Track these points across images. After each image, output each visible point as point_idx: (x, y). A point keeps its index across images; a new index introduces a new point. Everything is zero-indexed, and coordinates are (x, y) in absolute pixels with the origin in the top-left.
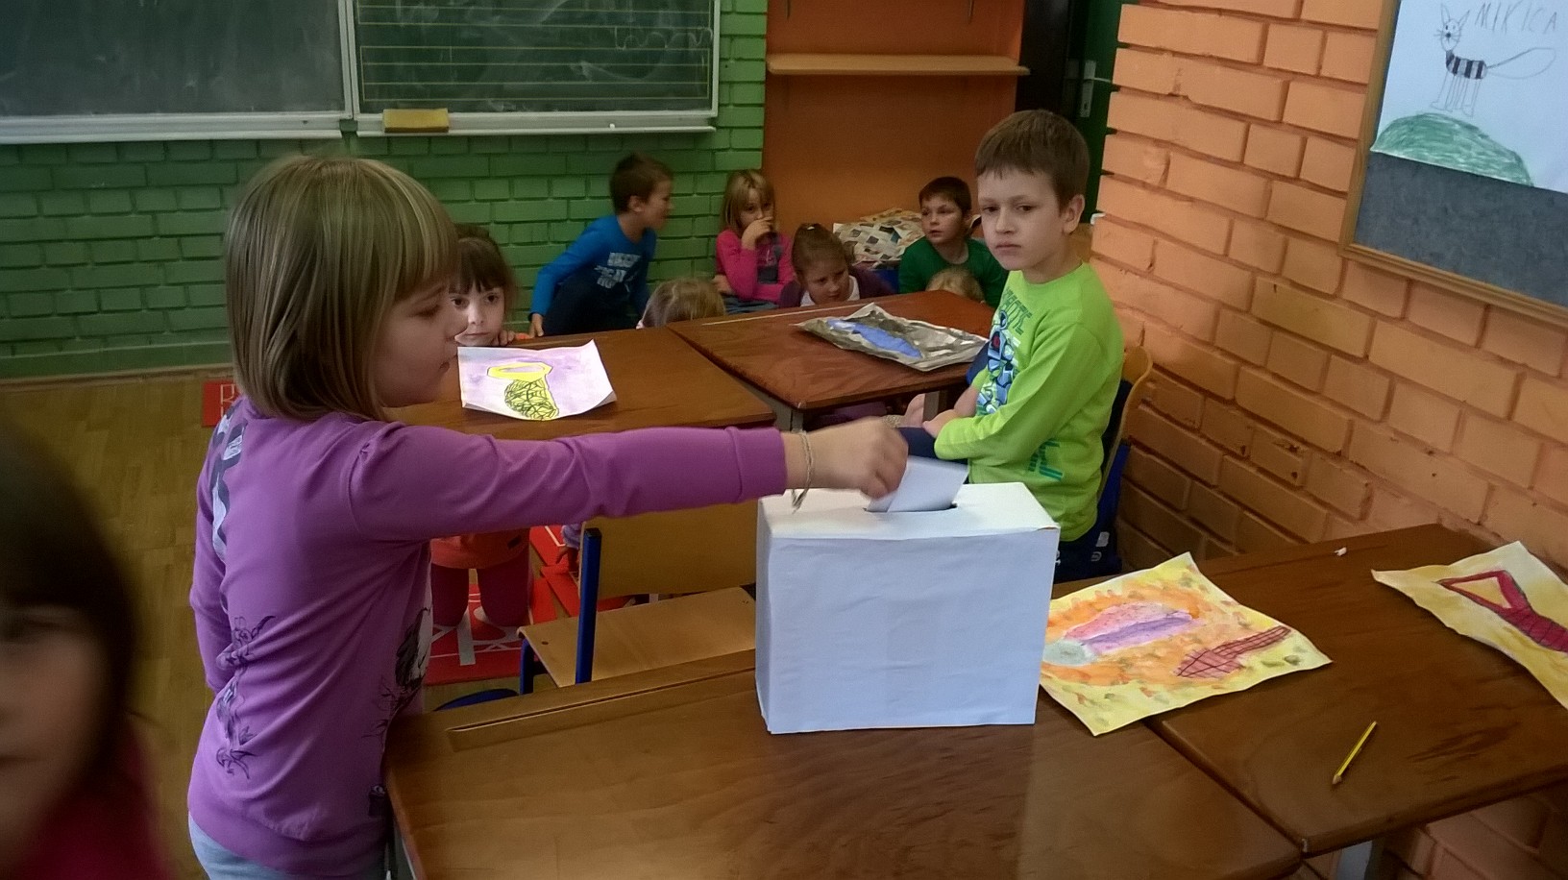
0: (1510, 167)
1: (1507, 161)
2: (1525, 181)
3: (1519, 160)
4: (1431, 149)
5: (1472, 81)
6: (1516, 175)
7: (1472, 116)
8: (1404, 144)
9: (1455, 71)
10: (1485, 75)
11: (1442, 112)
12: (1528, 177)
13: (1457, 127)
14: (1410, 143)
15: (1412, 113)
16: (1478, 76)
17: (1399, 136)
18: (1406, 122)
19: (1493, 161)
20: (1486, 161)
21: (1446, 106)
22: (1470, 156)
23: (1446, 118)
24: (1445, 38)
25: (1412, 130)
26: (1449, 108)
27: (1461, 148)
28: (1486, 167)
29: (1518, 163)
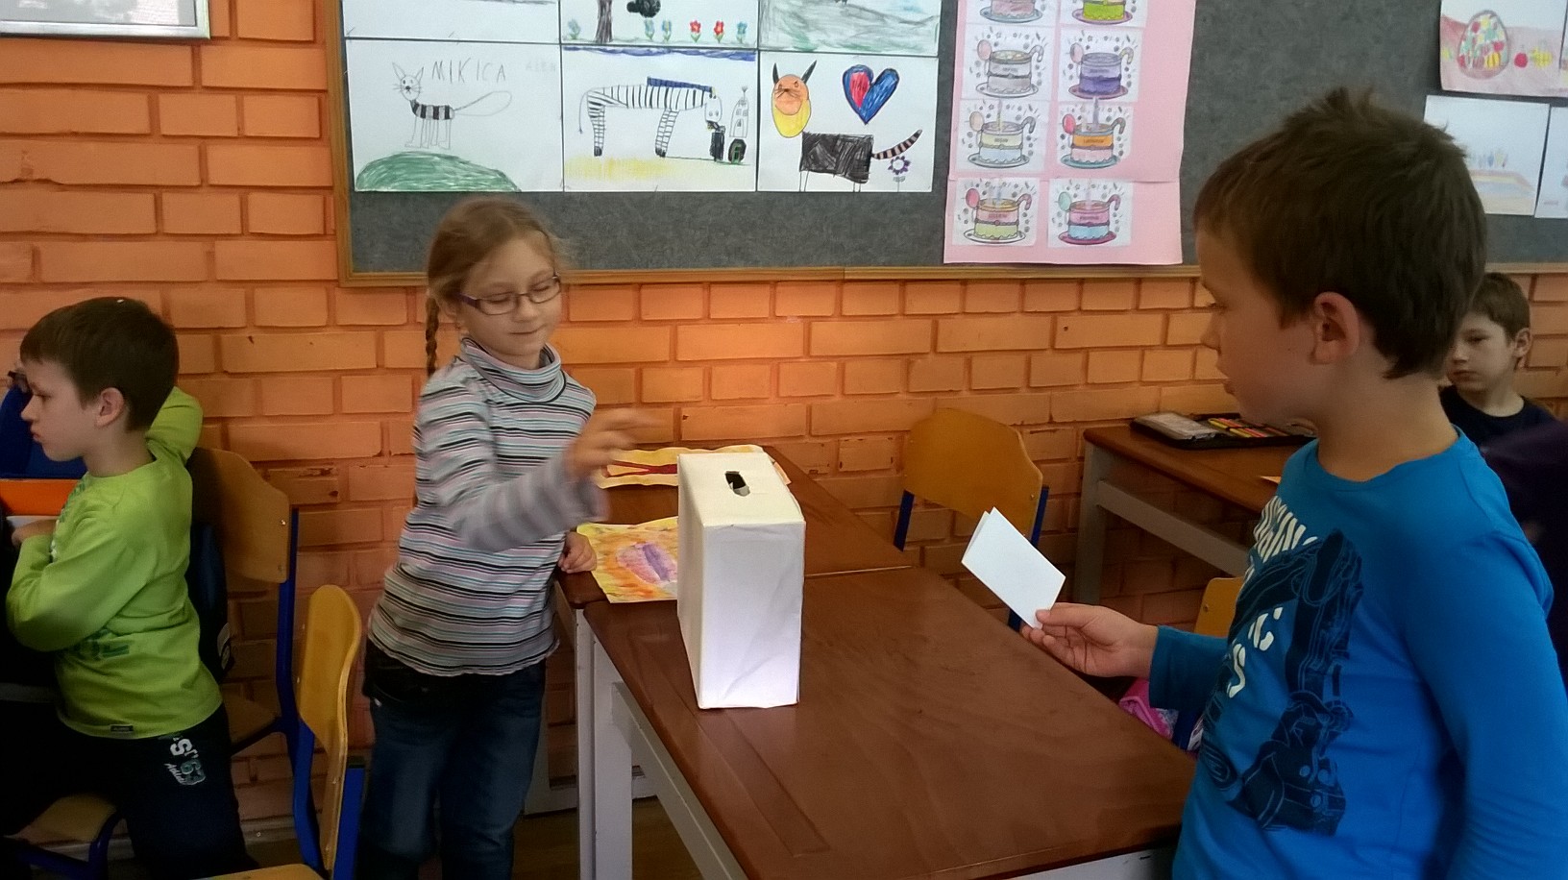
0: (498, 181)
1: (492, 177)
2: (513, 189)
3: (502, 174)
4: (418, 180)
5: (442, 121)
6: (504, 186)
7: (449, 148)
8: (387, 180)
9: (423, 116)
10: (454, 116)
11: (419, 150)
12: (515, 187)
13: (437, 158)
14: (393, 179)
15: (386, 154)
16: (447, 117)
17: (380, 175)
18: (383, 162)
19: (479, 180)
20: (474, 180)
21: (421, 144)
22: (457, 180)
23: (425, 154)
24: (406, 91)
25: (390, 168)
26: (426, 145)
27: (447, 175)
28: (476, 184)
29: (503, 177)
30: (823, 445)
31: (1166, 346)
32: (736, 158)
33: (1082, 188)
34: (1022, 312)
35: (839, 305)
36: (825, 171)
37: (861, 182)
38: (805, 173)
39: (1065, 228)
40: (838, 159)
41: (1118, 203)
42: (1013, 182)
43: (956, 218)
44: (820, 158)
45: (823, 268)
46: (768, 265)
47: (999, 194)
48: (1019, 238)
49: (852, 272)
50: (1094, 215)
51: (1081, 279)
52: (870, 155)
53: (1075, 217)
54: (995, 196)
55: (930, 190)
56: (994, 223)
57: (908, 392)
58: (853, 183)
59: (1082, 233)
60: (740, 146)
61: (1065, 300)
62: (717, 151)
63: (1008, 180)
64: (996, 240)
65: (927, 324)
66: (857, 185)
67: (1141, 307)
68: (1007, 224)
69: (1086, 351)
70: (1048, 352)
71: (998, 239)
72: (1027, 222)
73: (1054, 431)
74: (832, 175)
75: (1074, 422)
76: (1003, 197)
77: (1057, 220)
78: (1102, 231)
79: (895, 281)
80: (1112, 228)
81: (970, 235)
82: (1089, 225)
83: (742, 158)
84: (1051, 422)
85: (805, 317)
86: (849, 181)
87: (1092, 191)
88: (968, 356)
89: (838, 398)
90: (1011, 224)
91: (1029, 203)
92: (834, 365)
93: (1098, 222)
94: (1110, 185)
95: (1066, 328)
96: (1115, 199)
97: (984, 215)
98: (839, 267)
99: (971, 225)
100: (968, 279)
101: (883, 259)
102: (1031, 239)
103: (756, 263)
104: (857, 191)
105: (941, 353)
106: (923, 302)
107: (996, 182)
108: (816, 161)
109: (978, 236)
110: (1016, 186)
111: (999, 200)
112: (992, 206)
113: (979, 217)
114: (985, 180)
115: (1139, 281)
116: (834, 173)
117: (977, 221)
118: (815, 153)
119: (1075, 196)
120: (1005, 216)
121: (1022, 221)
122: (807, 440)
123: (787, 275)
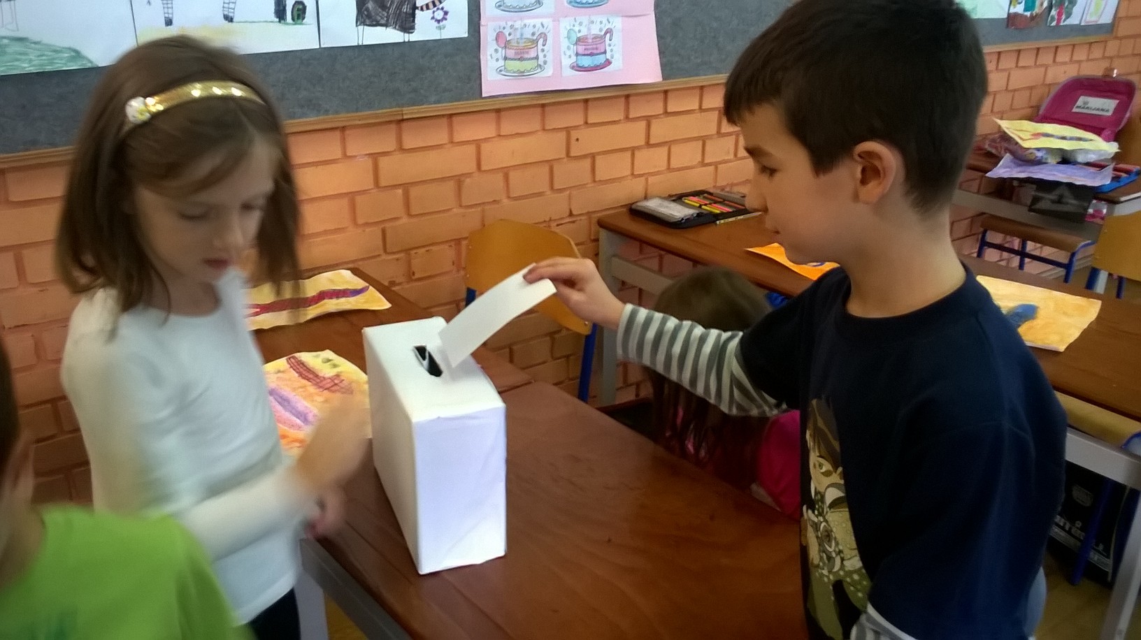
0: (72, 59)
1: (67, 55)
2: (89, 65)
3: (76, 52)
6: (80, 63)
7: (18, 30)
12: (91, 62)
13: (5, 41)
19: (54, 59)
20: (48, 60)
22: (31, 61)
27: (19, 57)
28: (51, 64)
29: (77, 55)
30: (397, 259)
31: (648, 144)
32: (298, 18)
33: (584, 24)
34: (544, 129)
35: (400, 141)
36: (378, 24)
37: (409, 33)
38: (361, 28)
39: (574, 59)
40: (388, 13)
41: (611, 36)
42: (531, 23)
43: (489, 57)
44: (373, 14)
45: (385, 111)
46: (337, 112)
47: (522, 35)
48: (539, 70)
49: (409, 112)
50: (595, 46)
51: (586, 100)
52: (415, 8)
53: (581, 49)
54: (518, 36)
55: (466, 35)
56: (519, 59)
57: (461, 206)
58: (402, 34)
59: (586, 61)
60: (301, 7)
61: (574, 118)
62: (280, 13)
63: (527, 22)
64: (521, 74)
65: (471, 149)
66: (407, 35)
67: (631, 117)
68: (529, 59)
69: (593, 157)
70: (565, 160)
71: (523, 72)
72: (545, 56)
73: (574, 222)
74: (384, 28)
75: (588, 213)
76: (525, 36)
77: (568, 53)
78: (600, 59)
79: (443, 116)
80: (608, 56)
81: (501, 71)
82: (591, 55)
83: (304, 18)
84: (571, 214)
85: (372, 154)
86: (399, 32)
87: (593, 26)
88: (506, 172)
89: (405, 220)
90: (533, 59)
91: (545, 40)
92: (400, 191)
93: (598, 52)
94: (605, 21)
95: (577, 140)
96: (609, 31)
97: (511, 53)
98: (398, 109)
99: (501, 63)
100: (502, 108)
101: (433, 99)
102: (549, 71)
103: (327, 112)
104: (407, 40)
105: (485, 171)
106: (468, 131)
107: (518, 24)
108: (369, 16)
109: (508, 71)
110: (534, 26)
111: (521, 39)
112: (516, 44)
113: (507, 56)
114: (510, 23)
115: (627, 97)
116: (386, 25)
117: (506, 58)
118: (367, 9)
119: (580, 31)
120: (527, 53)
121: (541, 55)
122: (384, 257)
123: (355, 120)
